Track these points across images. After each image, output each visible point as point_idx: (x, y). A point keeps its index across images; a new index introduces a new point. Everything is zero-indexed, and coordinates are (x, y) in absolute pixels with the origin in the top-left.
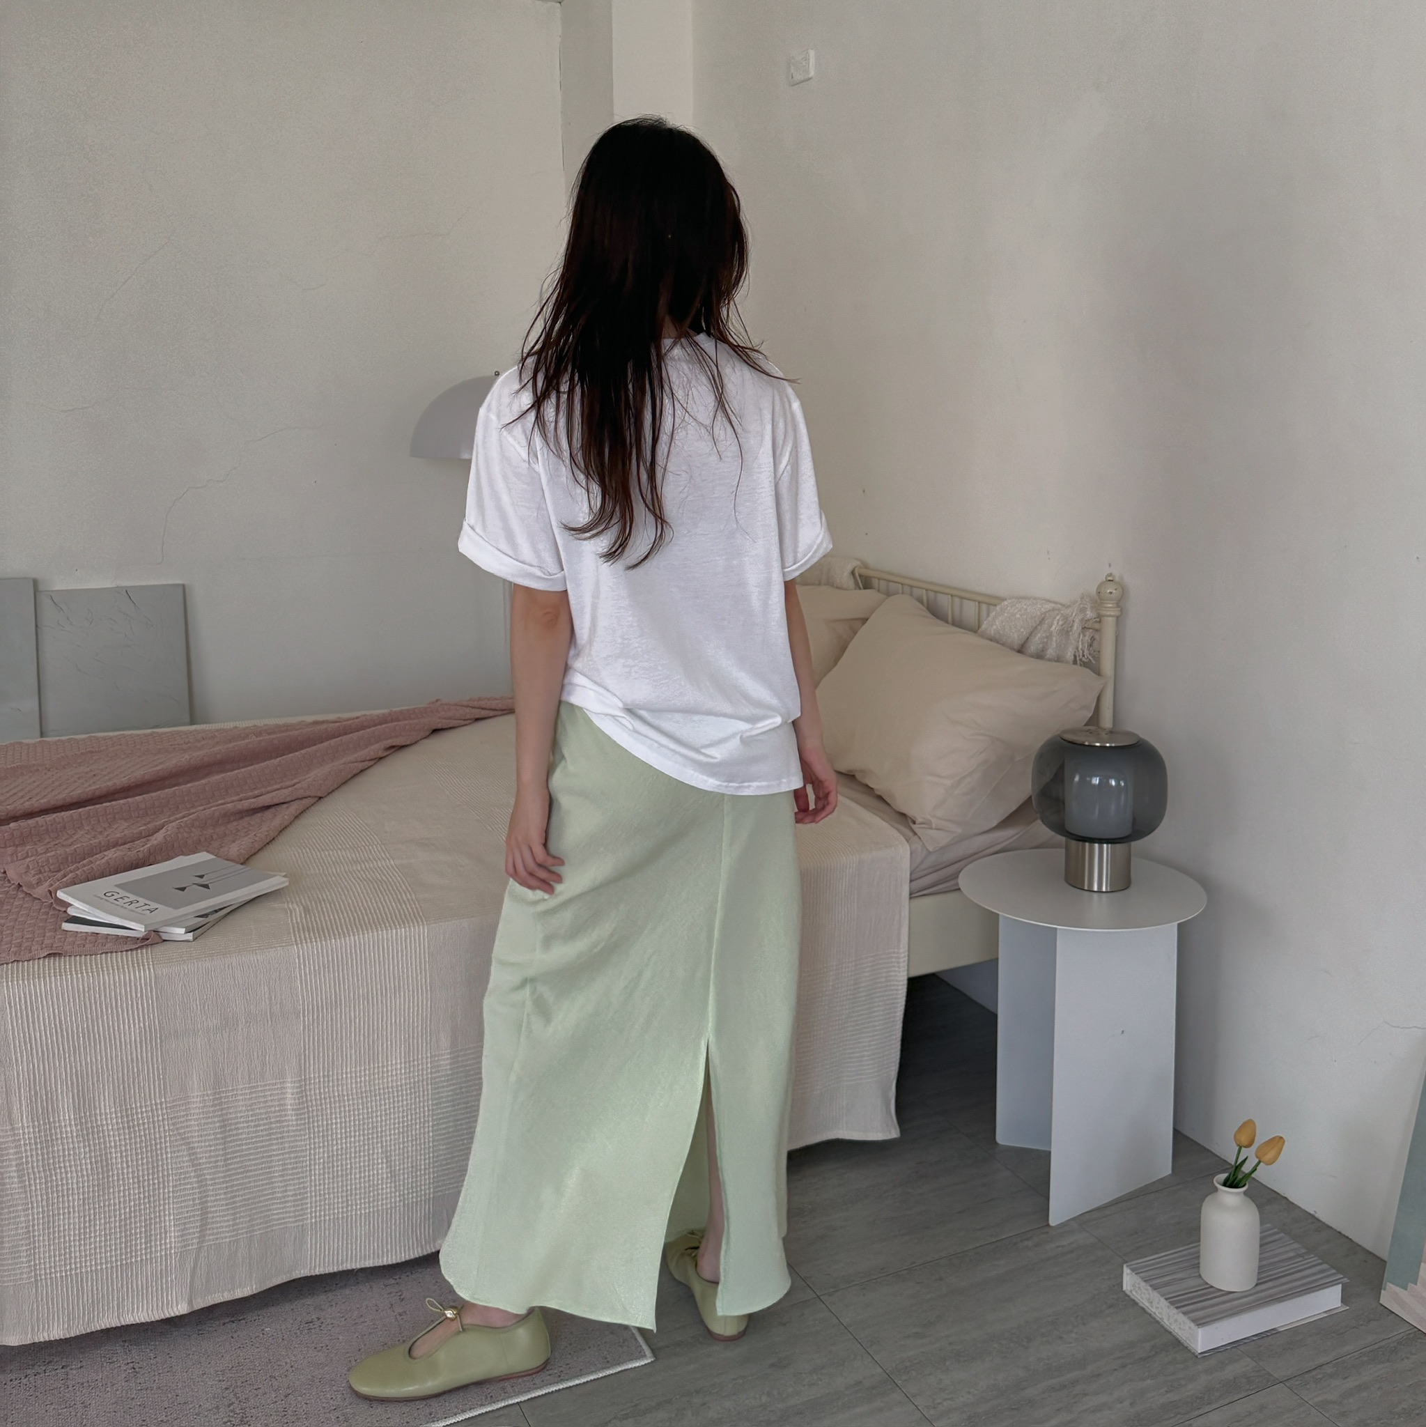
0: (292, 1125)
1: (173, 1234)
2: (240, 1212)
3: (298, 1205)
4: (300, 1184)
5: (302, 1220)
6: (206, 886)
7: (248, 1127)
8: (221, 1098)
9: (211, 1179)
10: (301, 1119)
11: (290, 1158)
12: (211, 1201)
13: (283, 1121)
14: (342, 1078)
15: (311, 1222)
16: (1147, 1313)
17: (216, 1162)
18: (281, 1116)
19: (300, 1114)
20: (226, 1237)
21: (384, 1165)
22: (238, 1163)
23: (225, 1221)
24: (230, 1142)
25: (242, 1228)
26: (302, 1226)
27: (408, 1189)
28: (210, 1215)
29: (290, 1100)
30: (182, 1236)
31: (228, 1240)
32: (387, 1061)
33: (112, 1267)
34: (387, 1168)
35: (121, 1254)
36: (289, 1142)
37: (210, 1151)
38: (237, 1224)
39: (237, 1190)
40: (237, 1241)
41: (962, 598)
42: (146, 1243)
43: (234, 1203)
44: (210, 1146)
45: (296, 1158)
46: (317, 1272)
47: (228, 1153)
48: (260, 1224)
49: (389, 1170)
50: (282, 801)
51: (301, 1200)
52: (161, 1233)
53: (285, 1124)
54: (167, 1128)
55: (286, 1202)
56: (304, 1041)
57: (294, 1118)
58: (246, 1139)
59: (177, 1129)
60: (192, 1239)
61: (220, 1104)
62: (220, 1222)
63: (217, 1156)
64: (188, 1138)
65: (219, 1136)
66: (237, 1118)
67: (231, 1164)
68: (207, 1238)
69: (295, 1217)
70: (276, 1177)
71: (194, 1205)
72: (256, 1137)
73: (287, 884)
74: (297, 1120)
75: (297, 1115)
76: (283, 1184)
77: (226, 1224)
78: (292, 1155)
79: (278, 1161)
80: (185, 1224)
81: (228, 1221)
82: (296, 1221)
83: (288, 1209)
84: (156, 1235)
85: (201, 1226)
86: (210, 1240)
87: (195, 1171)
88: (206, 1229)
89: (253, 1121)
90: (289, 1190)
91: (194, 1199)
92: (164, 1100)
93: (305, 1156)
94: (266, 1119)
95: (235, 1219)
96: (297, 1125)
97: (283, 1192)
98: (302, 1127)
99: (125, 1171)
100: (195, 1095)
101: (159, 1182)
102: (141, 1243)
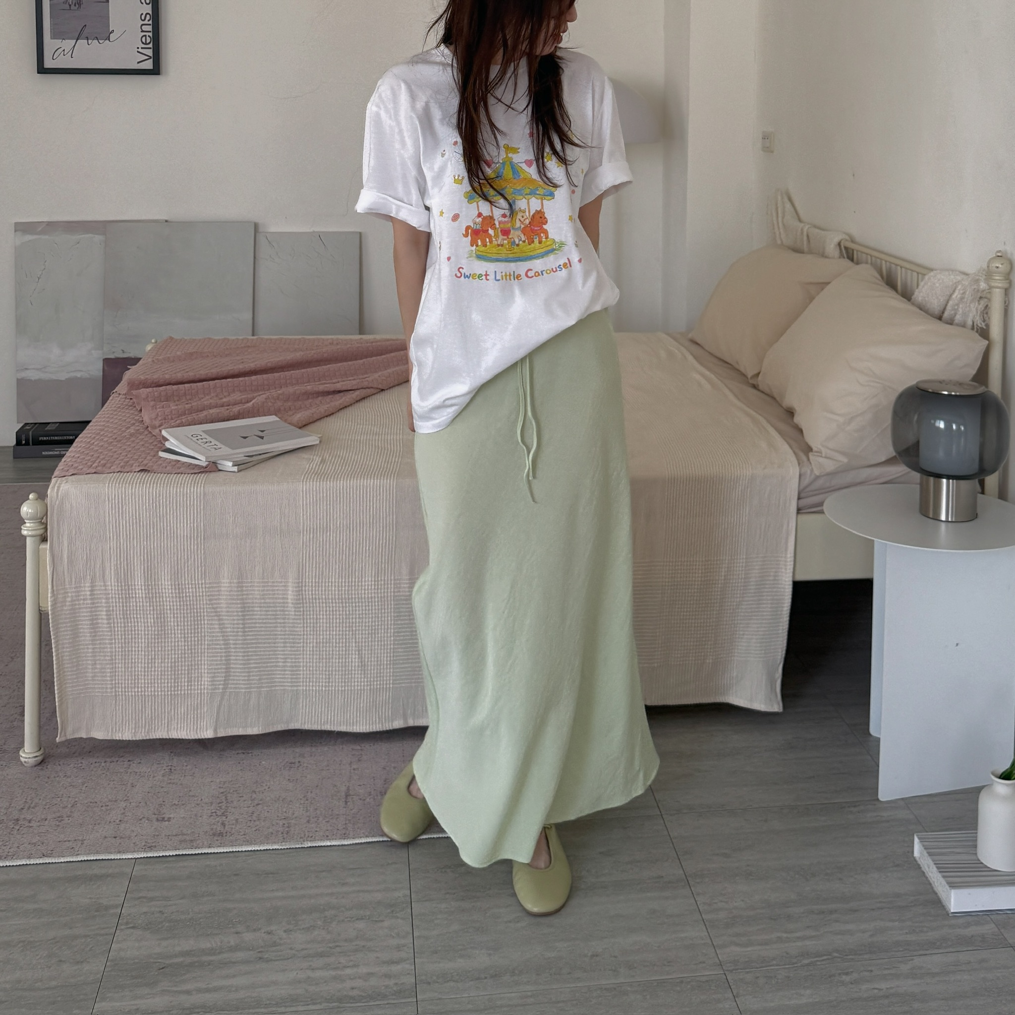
0: (292, 615)
1: (206, 680)
2: (253, 672)
3: (295, 675)
4: (296, 659)
5: (297, 686)
6: (262, 438)
7: (260, 611)
8: (243, 587)
9: (234, 644)
10: (298, 611)
11: (290, 639)
12: (233, 660)
13: (285, 611)
14: (328, 585)
15: (303, 689)
17: (237, 632)
18: (284, 607)
19: (298, 608)
20: (241, 688)
21: (357, 656)
22: (253, 635)
23: (242, 676)
24: (248, 619)
25: (254, 684)
26: (297, 690)
27: (374, 678)
28: (231, 670)
29: (290, 597)
30: (211, 682)
31: (244, 690)
32: (362, 578)
33: (165, 695)
34: (359, 658)
36: (289, 627)
37: (234, 624)
38: (250, 680)
39: (252, 655)
40: (250, 692)
42: (188, 682)
43: (249, 664)
44: (234, 620)
45: (293, 639)
46: (307, 727)
47: (246, 628)
48: (266, 683)
49: (360, 660)
51: (296, 671)
52: (197, 677)
53: (287, 613)
54: (205, 602)
55: (285, 671)
56: (303, 553)
57: (293, 610)
58: (259, 619)
59: (212, 604)
60: (219, 685)
61: (242, 591)
62: (239, 676)
63: (238, 628)
64: (219, 612)
66: (253, 603)
67: (248, 635)
68: (229, 686)
69: (291, 683)
70: (279, 651)
71: (221, 661)
72: (266, 619)
74: (295, 611)
75: (295, 608)
76: (284, 657)
77: (243, 678)
78: (291, 637)
79: (281, 639)
80: (215, 673)
81: (245, 676)
82: (292, 686)
83: (287, 676)
85: (225, 677)
86: (231, 688)
87: (223, 636)
88: (229, 680)
89: (264, 607)
90: (288, 662)
91: (221, 656)
92: (203, 581)
93: (300, 639)
94: (274, 607)
95: (249, 676)
96: (295, 615)
97: (283, 662)
98: (298, 617)
99: (176, 628)
100: (225, 582)
101: (198, 640)
102: (184, 681)
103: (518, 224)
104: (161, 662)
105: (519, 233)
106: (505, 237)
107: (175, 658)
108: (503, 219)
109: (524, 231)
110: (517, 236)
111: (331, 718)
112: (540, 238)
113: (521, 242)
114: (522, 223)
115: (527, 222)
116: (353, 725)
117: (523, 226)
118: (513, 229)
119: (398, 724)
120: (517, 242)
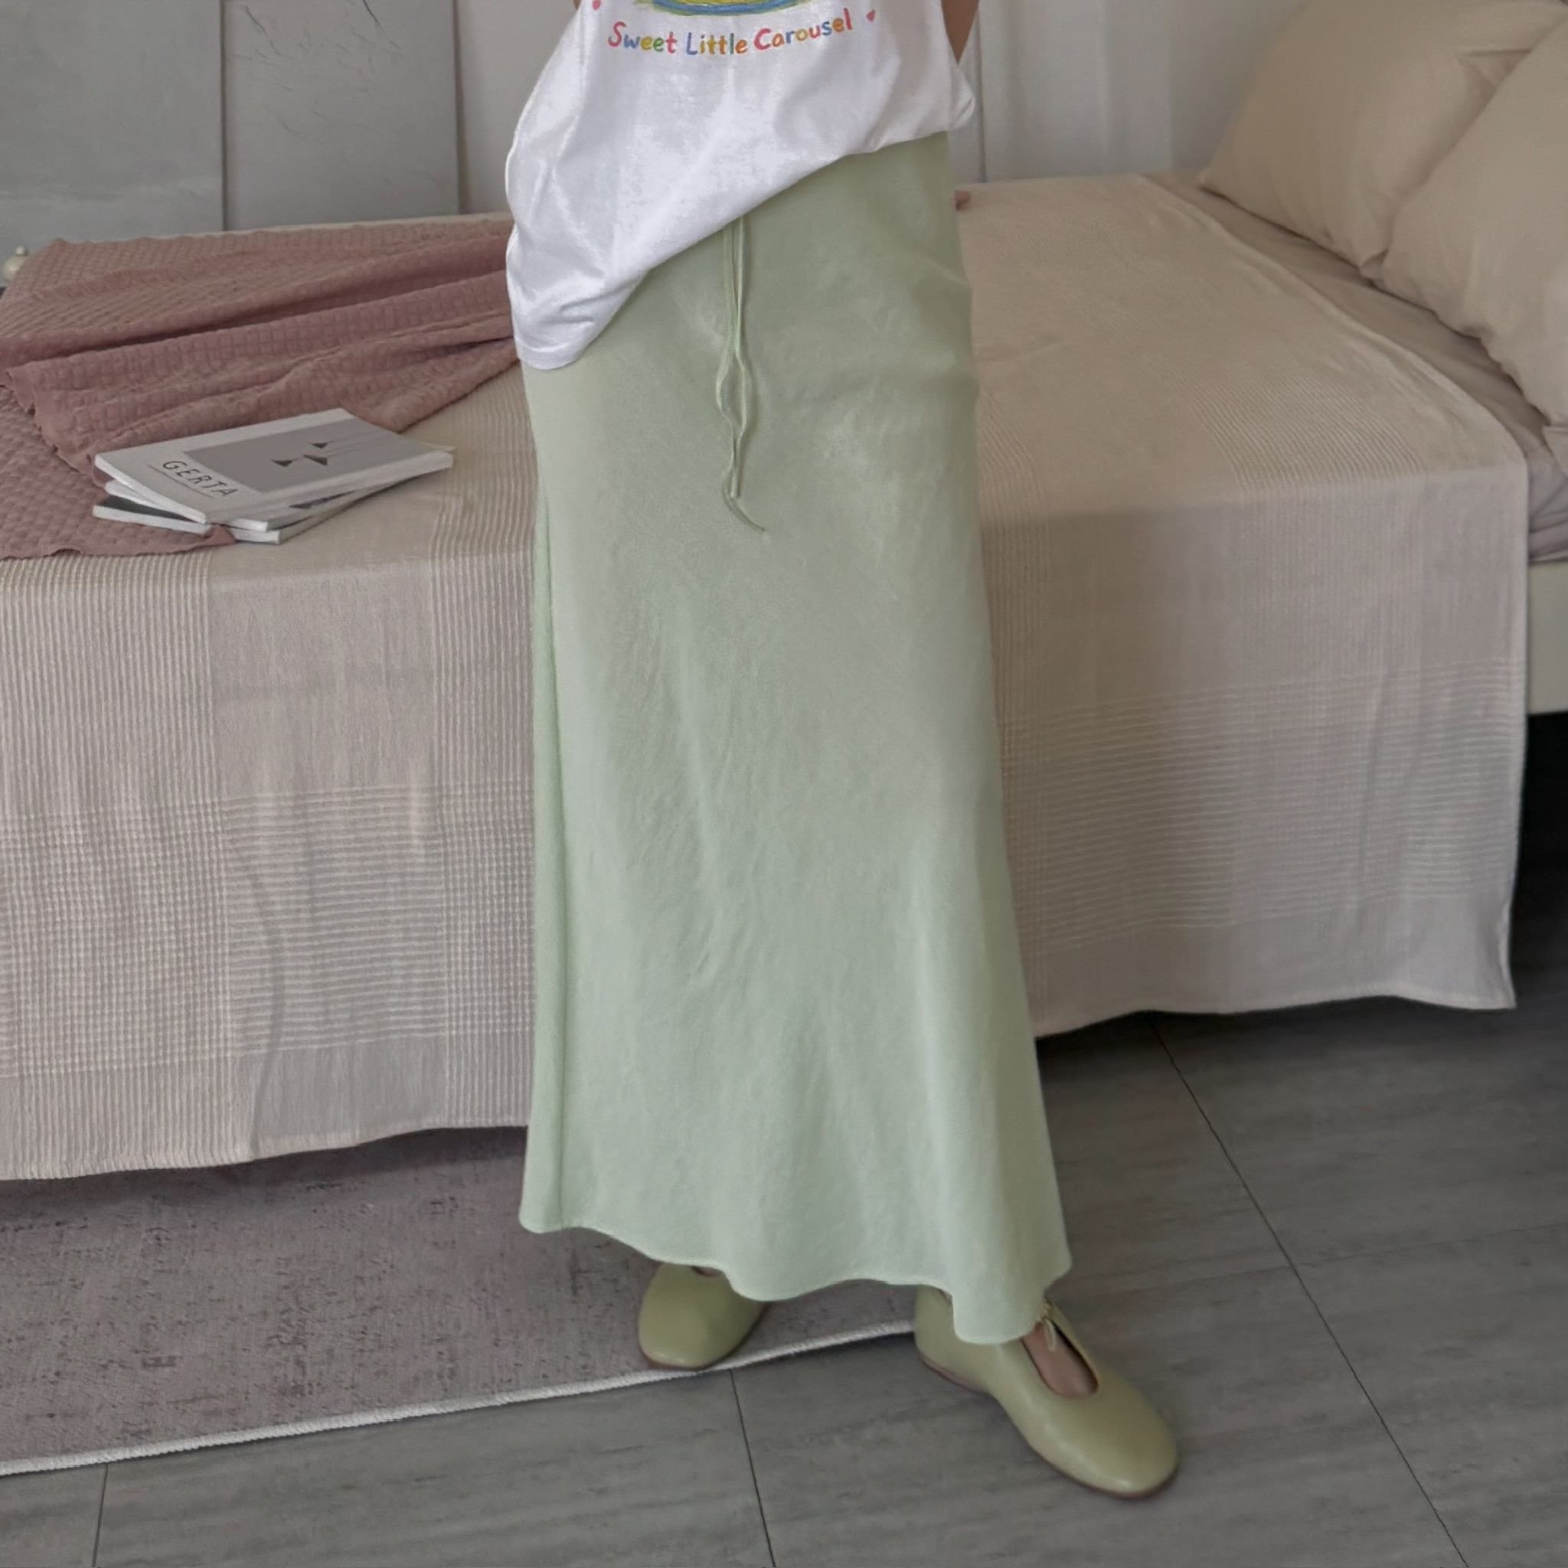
0: (420, 864)
1: (230, 1026)
3: (429, 1003)
4: (432, 966)
5: (436, 1030)
6: (323, 461)
12: (289, 978)
13: (404, 856)
15: (451, 1036)
17: (297, 911)
19: (432, 847)
20: (312, 1042)
23: (313, 1015)
26: (437, 1038)
28: (288, 1002)
30: (243, 1031)
33: (135, 1069)
35: (149, 1049)
37: (289, 893)
38: (331, 1022)
39: (332, 964)
42: (188, 1036)
43: (325, 985)
44: (289, 885)
46: (461, 1122)
48: (368, 1026)
51: (430, 996)
52: (211, 1022)
55: (408, 995)
57: (422, 851)
60: (260, 1038)
62: (304, 1014)
63: (300, 902)
65: (302, 869)
68: (282, 1040)
69: (425, 1022)
71: (262, 980)
76: (405, 963)
77: (312, 1020)
80: (249, 1010)
81: (318, 1014)
82: (425, 1030)
83: (412, 1008)
84: (203, 1024)
85: (272, 1018)
86: (287, 1043)
88: (281, 1023)
90: (414, 975)
91: (262, 971)
95: (327, 1013)
97: (404, 977)
99: (157, 910)
101: (208, 936)
102: (180, 1034)
104: (126, 993)
107: (156, 981)
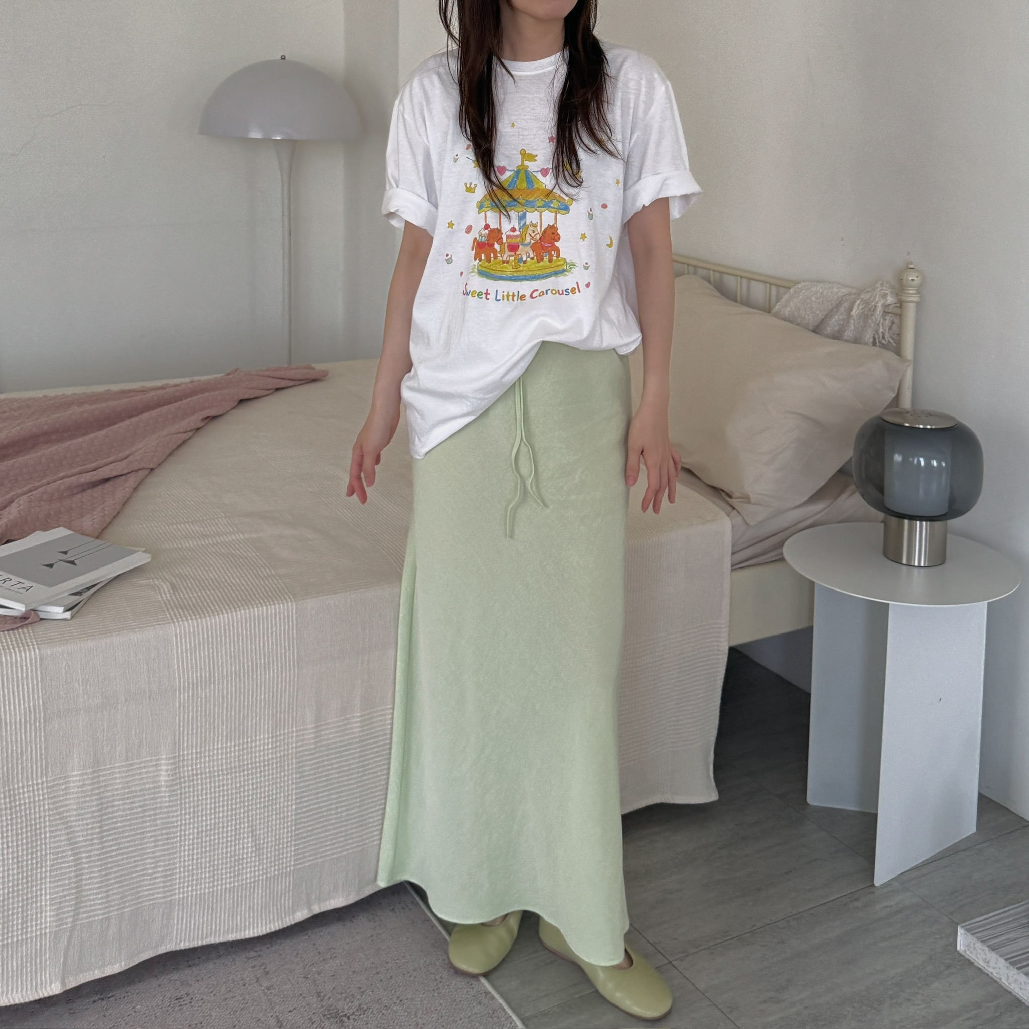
0: (166, 802)
1: (48, 914)
2: (112, 889)
3: (167, 881)
4: (170, 860)
5: (171, 896)
6: (72, 562)
7: (123, 804)
8: (100, 776)
9: (87, 857)
10: (173, 796)
11: (162, 835)
12: (86, 880)
13: (156, 798)
15: (179, 898)
16: (984, 973)
17: (92, 839)
18: (155, 793)
19: (173, 791)
20: (98, 915)
21: (250, 839)
22: (113, 840)
23: (99, 899)
24: (106, 819)
25: (115, 904)
26: (171, 901)
27: (271, 862)
29: (163, 778)
30: (57, 915)
31: (100, 917)
32: (256, 736)
34: (252, 841)
36: (162, 818)
37: (87, 830)
38: (109, 901)
39: (112, 867)
40: (108, 919)
41: (749, 279)
42: (22, 924)
43: (107, 880)
44: (87, 824)
45: (167, 834)
46: (183, 946)
47: (104, 831)
48: (133, 900)
49: (253, 844)
50: (119, 474)
51: (171, 875)
52: (37, 913)
53: (158, 800)
54: (46, 808)
55: (155, 878)
56: (179, 718)
57: (167, 794)
58: (122, 816)
59: (57, 808)
60: (67, 918)
61: (99, 782)
62: (94, 900)
63: (92, 834)
64: (66, 817)
65: (95, 814)
66: (113, 795)
67: (106, 841)
68: (81, 917)
69: (164, 892)
70: (148, 853)
71: (69, 884)
72: (130, 814)
73: (149, 560)
74: (170, 796)
75: (170, 791)
76: (154, 860)
77: (100, 902)
78: (164, 832)
79: (151, 837)
80: (60, 903)
81: (101, 898)
82: (165, 897)
83: (157, 886)
84: (32, 915)
85: (75, 905)
86: (82, 919)
87: (72, 849)
88: (80, 908)
89: (128, 798)
90: (160, 866)
91: (70, 878)
92: (44, 779)
93: (176, 832)
94: (141, 796)
96: (170, 801)
97: (153, 868)
98: (175, 803)
100: (75, 774)
101: (37, 862)
103: (528, 239)
105: (528, 249)
106: (512, 253)
108: (512, 234)
109: (534, 247)
110: (525, 252)
111: (216, 927)
112: (551, 256)
113: (529, 259)
114: (532, 238)
115: (538, 237)
116: (245, 930)
117: (533, 242)
118: (522, 244)
119: (301, 915)
120: (524, 259)
